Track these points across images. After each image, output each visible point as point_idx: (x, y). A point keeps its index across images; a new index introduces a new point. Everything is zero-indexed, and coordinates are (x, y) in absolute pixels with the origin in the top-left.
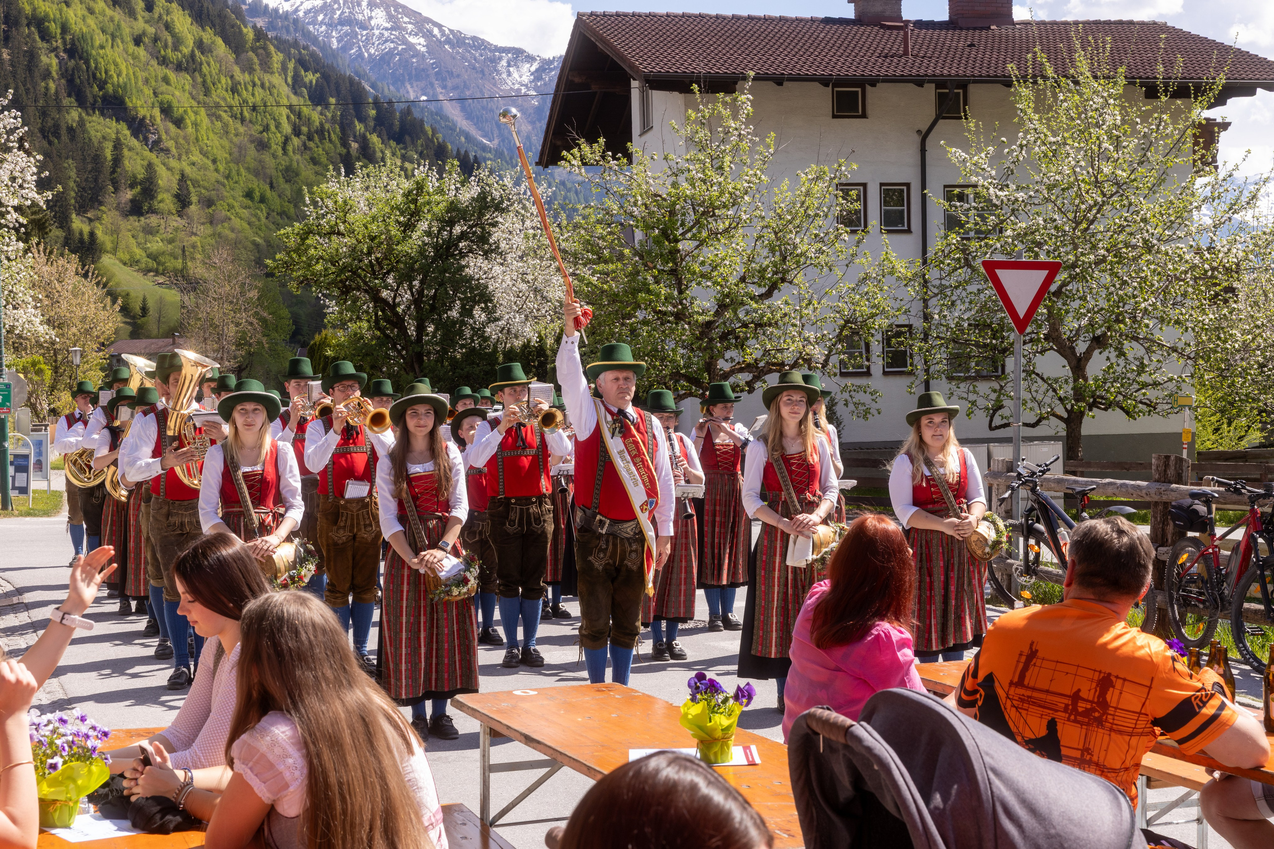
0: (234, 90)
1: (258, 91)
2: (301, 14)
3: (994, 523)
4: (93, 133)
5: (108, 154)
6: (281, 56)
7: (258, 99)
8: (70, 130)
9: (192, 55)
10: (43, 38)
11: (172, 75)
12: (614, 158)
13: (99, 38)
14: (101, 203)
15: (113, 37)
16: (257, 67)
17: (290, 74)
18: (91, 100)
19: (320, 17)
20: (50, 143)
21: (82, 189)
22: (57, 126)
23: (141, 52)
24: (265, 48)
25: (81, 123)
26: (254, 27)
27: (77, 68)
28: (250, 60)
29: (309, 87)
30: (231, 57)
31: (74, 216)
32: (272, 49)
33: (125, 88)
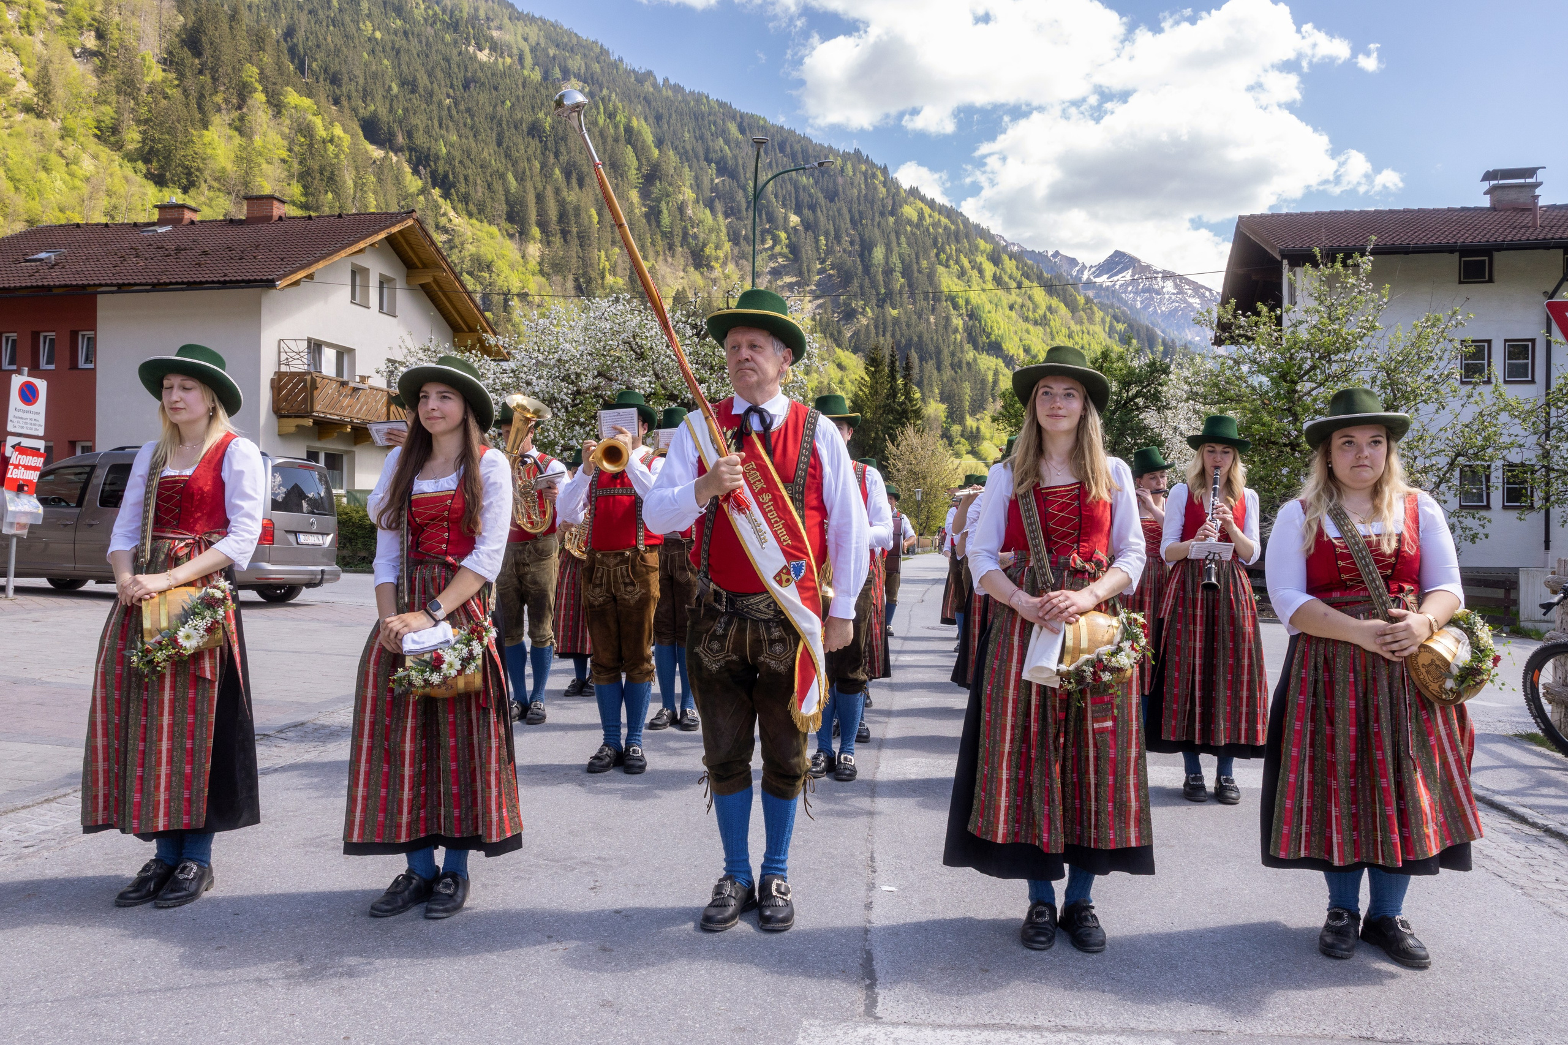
0: (1070, 336)
1: (1086, 336)
2: (1117, 287)
3: (1470, 632)
4: (981, 366)
5: (990, 378)
6: (1102, 313)
7: (1085, 341)
8: (968, 364)
9: (1045, 315)
10: (954, 308)
11: (1031, 327)
12: (1244, 315)
13: (988, 307)
14: (984, 409)
15: (996, 305)
16: (1085, 321)
17: (1107, 325)
18: (981, 345)
19: (1130, 288)
20: (956, 372)
21: (973, 401)
22: (960, 362)
23: (1013, 314)
24: (1091, 309)
25: (975, 359)
26: (1085, 295)
27: (974, 326)
28: (1081, 317)
29: (1120, 334)
30: (1070, 315)
31: (968, 417)
32: (1095, 309)
33: (1002, 337)
